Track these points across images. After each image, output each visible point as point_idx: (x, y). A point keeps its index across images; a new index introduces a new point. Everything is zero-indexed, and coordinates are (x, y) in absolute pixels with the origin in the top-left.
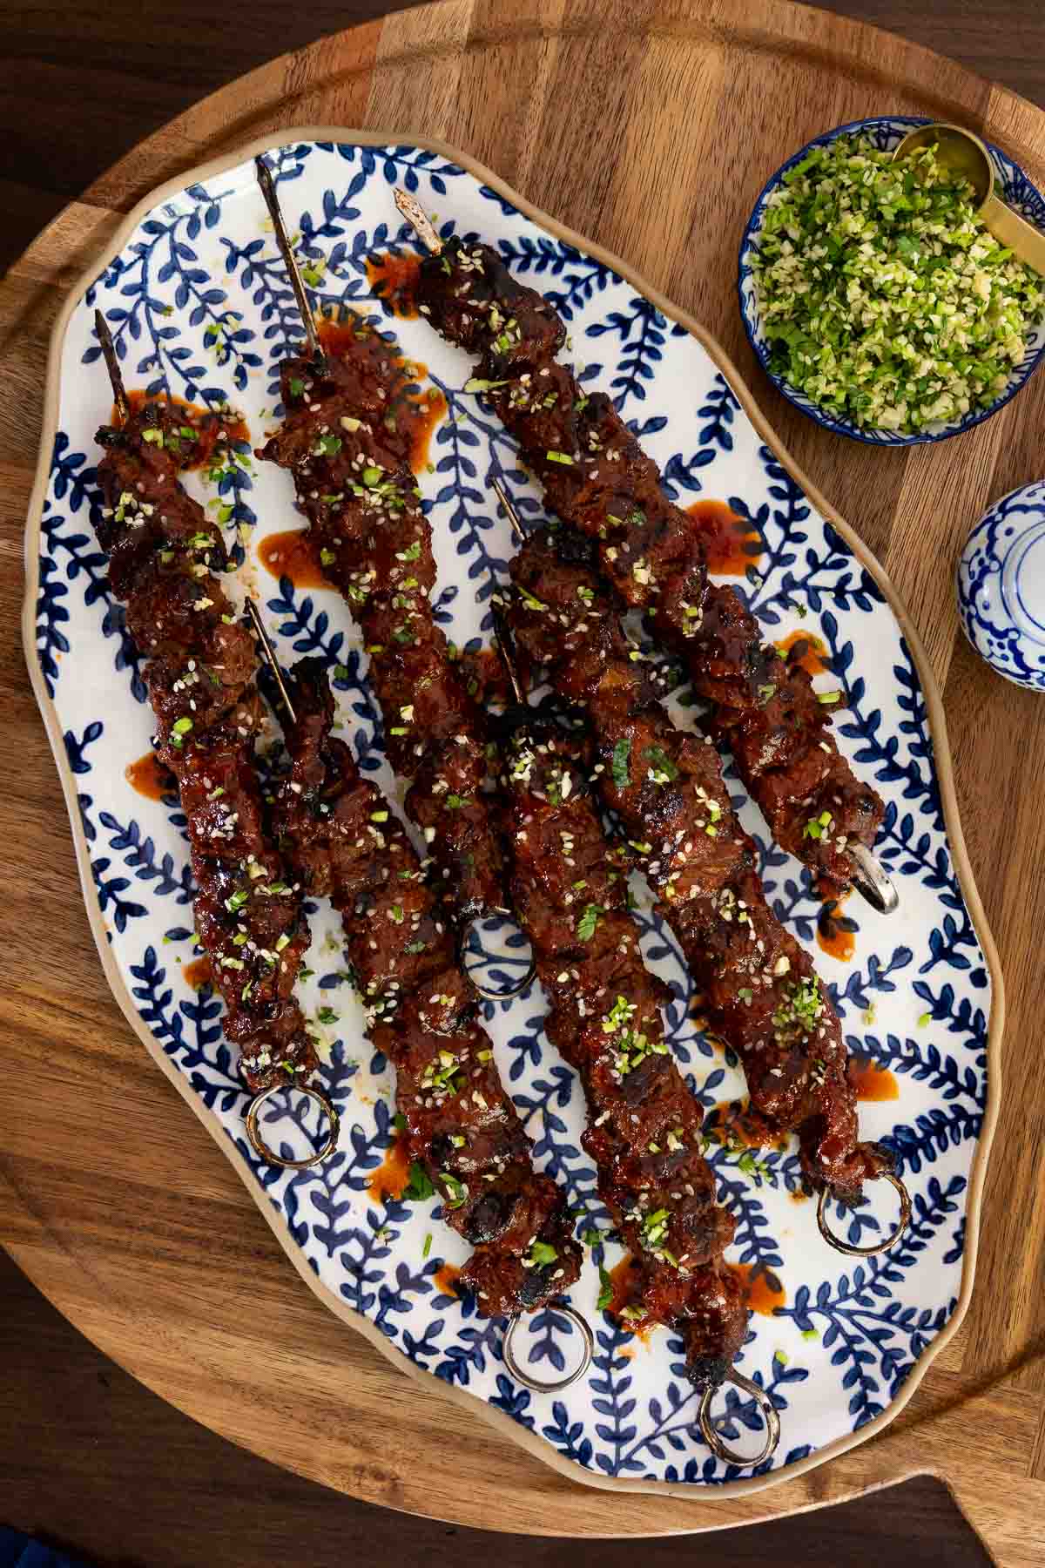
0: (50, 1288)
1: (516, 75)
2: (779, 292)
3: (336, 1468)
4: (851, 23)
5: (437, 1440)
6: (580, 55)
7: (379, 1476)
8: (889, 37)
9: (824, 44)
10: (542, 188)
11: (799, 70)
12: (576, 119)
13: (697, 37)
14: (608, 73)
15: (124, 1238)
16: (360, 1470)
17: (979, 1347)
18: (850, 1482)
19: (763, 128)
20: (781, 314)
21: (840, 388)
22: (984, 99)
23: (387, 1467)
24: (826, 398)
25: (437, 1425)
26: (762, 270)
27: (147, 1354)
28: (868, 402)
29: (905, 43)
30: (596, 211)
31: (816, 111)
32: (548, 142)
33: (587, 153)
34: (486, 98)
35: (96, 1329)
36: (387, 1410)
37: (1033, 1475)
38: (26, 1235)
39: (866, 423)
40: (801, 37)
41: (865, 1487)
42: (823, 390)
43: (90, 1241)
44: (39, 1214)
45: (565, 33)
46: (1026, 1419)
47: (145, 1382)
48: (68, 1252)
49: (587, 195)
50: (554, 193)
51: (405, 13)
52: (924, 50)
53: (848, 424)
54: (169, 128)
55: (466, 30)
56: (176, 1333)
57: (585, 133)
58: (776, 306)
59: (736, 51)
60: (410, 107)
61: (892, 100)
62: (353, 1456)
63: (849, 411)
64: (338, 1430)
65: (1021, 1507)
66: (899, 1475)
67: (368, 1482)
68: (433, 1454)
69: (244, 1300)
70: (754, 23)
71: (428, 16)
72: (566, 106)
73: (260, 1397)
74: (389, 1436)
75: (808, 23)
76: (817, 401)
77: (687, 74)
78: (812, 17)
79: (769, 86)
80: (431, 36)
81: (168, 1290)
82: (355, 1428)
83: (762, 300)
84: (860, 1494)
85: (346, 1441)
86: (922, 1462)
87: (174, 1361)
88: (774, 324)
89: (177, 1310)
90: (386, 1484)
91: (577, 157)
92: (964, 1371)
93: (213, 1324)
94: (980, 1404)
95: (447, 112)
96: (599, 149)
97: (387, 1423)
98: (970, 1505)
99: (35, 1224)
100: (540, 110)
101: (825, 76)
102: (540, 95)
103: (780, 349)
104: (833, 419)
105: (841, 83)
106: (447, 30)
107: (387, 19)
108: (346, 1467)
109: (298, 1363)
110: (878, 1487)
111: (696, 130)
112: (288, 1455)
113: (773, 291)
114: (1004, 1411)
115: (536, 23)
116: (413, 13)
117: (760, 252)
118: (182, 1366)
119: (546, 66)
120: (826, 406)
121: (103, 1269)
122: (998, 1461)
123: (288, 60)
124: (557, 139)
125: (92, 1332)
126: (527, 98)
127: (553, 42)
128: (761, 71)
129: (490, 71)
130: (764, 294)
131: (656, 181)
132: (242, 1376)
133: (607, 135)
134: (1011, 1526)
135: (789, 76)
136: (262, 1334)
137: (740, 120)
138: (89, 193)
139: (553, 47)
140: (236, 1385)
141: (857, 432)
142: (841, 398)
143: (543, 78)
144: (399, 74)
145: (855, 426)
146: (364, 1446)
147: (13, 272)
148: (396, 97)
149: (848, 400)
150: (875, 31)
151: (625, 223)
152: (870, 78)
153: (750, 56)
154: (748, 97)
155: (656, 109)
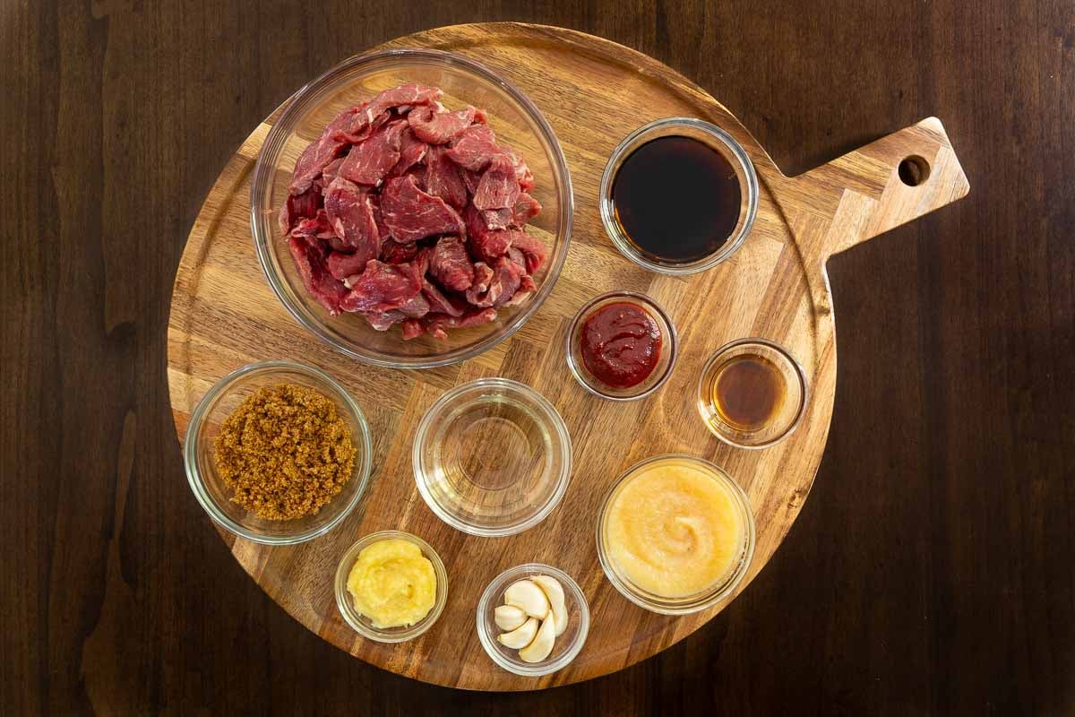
0: (693, 627)
1: (203, 355)
3: (787, 516)
4: (203, 210)
5: (782, 470)
6: (199, 327)
7: (793, 498)
8: (211, 194)
9: (210, 222)
10: (254, 351)
11: (220, 235)
12: (226, 332)
13: (198, 275)
14: (209, 316)
16: (790, 506)
17: (774, 234)
18: (824, 297)
19: (242, 253)
22: (243, 157)
23: (790, 494)
25: (775, 470)
29: (214, 188)
30: (267, 329)
31: (239, 231)
32: (236, 346)
33: (242, 330)
34: (212, 369)
35: (713, 611)
36: (765, 491)
37: (832, 219)
38: (670, 634)
40: (206, 231)
41: (826, 291)
44: (661, 628)
45: (189, 332)
46: (808, 218)
49: (260, 332)
50: (257, 347)
51: (171, 399)
52: (219, 180)
55: (183, 374)
57: (233, 329)
59: (208, 260)
61: (238, 197)
62: (784, 508)
64: (771, 512)
65: (844, 226)
66: (824, 276)
67: (795, 503)
68: (788, 474)
70: (197, 251)
71: (173, 389)
72: (222, 336)
74: (777, 491)
75: (200, 228)
77: (214, 282)
78: (198, 226)
79: (224, 248)
80: (182, 389)
82: (772, 506)
84: (830, 294)
85: (776, 510)
86: (820, 265)
90: (797, 495)
91: (243, 334)
92: (783, 242)
94: (798, 237)
96: (241, 324)
97: (772, 492)
98: (838, 249)
99: (664, 631)
100: (221, 347)
101: (223, 224)
102: (214, 347)
105: (228, 217)
106: (183, 382)
107: (173, 406)
108: (787, 512)
110: (828, 285)
111: (239, 282)
112: (779, 536)
114: (803, 228)
115: (184, 343)
116: (171, 395)
119: (202, 342)
122: (824, 233)
124: (235, 342)
125: (715, 612)
126: (215, 352)
127: (192, 337)
128: (217, 250)
129: (201, 366)
131: (258, 302)
133: (234, 319)
134: (852, 232)
135: (221, 239)
137: (237, 262)
138: (229, 545)
139: (194, 338)
143: (208, 345)
146: (779, 503)
147: (258, 581)
150: (208, 200)
152: (227, 205)
153: (210, 255)
154: (228, 258)
155: (227, 297)
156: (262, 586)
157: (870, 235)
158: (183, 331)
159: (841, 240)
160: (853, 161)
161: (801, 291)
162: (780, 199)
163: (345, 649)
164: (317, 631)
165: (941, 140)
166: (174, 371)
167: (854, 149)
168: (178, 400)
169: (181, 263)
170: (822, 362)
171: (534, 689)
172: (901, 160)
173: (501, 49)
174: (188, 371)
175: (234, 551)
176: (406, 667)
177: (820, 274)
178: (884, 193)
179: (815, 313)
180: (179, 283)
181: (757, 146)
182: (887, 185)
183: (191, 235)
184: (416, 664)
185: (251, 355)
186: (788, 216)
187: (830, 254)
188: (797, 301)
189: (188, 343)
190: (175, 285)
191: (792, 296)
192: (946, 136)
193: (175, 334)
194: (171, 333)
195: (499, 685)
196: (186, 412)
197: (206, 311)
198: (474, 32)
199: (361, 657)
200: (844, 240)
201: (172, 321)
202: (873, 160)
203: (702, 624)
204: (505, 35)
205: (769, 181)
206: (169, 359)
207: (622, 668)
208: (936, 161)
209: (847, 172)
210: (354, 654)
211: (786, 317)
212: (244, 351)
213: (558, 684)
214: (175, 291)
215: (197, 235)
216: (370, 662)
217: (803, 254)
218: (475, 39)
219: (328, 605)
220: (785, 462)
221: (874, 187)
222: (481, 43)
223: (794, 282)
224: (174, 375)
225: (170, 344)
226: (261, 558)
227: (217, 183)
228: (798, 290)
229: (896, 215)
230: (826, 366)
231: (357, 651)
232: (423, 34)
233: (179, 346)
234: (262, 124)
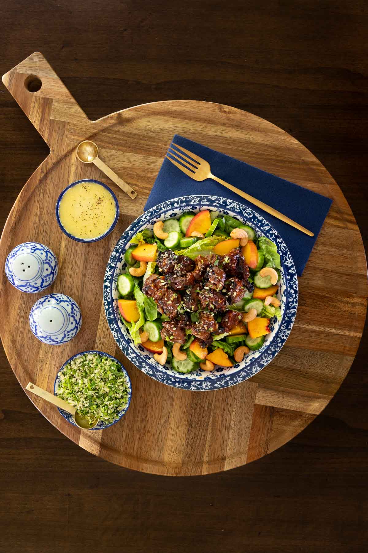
0: (307, 152)
1: (213, 452)
2: (121, 383)
3: (235, 113)
4: (133, 469)
5: (211, 121)
6: (198, 458)
7: (225, 112)
8: (124, 466)
9: (139, 463)
10: (205, 425)
11: (145, 456)
12: (198, 442)
13: (170, 464)
14: (191, 453)
15: (290, 165)
16: (229, 113)
18: (112, 118)
19: (153, 442)
20: (120, 378)
21: (103, 363)
22: (100, 453)
23: (223, 114)
24: (106, 360)
25: (211, 125)
26: (126, 388)
27: (282, 137)
28: (97, 360)
29: (120, 465)
30: (192, 420)
31: (141, 446)
32: (204, 436)
33: (195, 434)
34: (220, 446)
36: (224, 128)
37: (68, 123)
38: (313, 163)
39: (96, 355)
40: (145, 465)
41: (108, 117)
42: (107, 362)
43: (299, 164)
44: (311, 169)
45: (202, 462)
46: (70, 136)
47: (282, 131)
48: (303, 160)
49: (194, 424)
50: (202, 424)
51: (241, 465)
52: (115, 463)
53: (100, 355)
54: (296, 434)
55: (226, 461)
56: (276, 143)
57: (196, 439)
58: (122, 380)
59: (161, 460)
60: (238, 443)
61: (122, 450)
62: (231, 116)
63: (101, 357)
64: (235, 122)
65: (70, 115)
66: (100, 121)
67: (227, 110)
68: (212, 118)
69: (260, 152)
70: (157, 467)
71: (235, 465)
72: (201, 445)
73: (254, 129)
74: (223, 121)
75: (144, 468)
76: (108, 359)
77: (172, 454)
78: (143, 469)
79: (152, 452)
80: (234, 460)
81: (278, 153)
82: (231, 123)
83: (125, 381)
84: (109, 115)
85: (233, 120)
86: (95, 124)
87: (277, 136)
88: (121, 376)
89: (276, 148)
91: (197, 433)
93: (266, 146)
94: (82, 139)
95: (229, 442)
96: (192, 435)
97: (223, 124)
98: (83, 115)
99: (313, 167)
100: (207, 443)
101: (139, 455)
102: (207, 447)
103: (119, 370)
104: (104, 355)
105: (135, 454)
106: (231, 462)
107: (245, 463)
108: (233, 113)
109: (246, 138)
110: (105, 117)
111: (169, 441)
112: (246, 115)
113: (123, 384)
114: (76, 137)
115: (209, 465)
116: (239, 465)
117: (127, 392)
118: (274, 135)
119: (206, 454)
120: (106, 358)
121: (294, 157)
122: (77, 125)
123: (269, 452)
124: (202, 436)
125: (296, 142)
126: (210, 446)
127: (205, 460)
128: (154, 456)
129: (219, 453)
130: (125, 383)
131: (178, 428)
132: (259, 134)
134: (73, 110)
135: (147, 455)
136: (255, 144)
137: (159, 444)
138: (315, 417)
139: (205, 459)
140: (261, 131)
141: (98, 353)
142: (103, 360)
143: (207, 451)
144: (242, 450)
145: (99, 354)
146: (229, 119)
147: (332, 397)
148: (242, 445)
149: (101, 360)
150: (127, 467)
151: (185, 417)
152: (128, 455)
153: (157, 460)
154: (157, 450)
155: (179, 446)
156: (334, 394)
157: (72, 100)
158: (203, 466)
159: (78, 115)
160: (34, 119)
161: (110, 131)
162: (63, 153)
163: (360, 340)
164: (352, 359)
165: (13, 72)
166: (225, 467)
167: (28, 118)
168: (241, 461)
169: (165, 475)
170: (147, 112)
171: (359, 232)
172: (29, 92)
173: (12, 322)
174: (223, 459)
175: (318, 413)
176: (362, 305)
177: (100, 123)
178: (48, 97)
179: (121, 121)
180: (176, 474)
181: (37, 171)
182: (44, 97)
183: (148, 472)
184: (360, 300)
185: (208, 426)
186: (71, 147)
187: (88, 120)
188: (116, 132)
189: (208, 462)
190: (178, 475)
191: (114, 136)
192: (11, 70)
193: (205, 471)
194: (205, 472)
195: (361, 251)
196: (246, 455)
197: (188, 455)
198: (6, 339)
199: (362, 331)
200: (78, 114)
201: (198, 474)
202: (32, 107)
203: (304, 147)
204: (4, 322)
205: (55, 160)
206: (219, 471)
207: (337, 186)
208: (25, 73)
209: (41, 120)
210: (361, 335)
211: (126, 136)
212: (207, 430)
213: (353, 219)
214: (181, 475)
215: (149, 469)
216: (363, 325)
217: (90, 134)
218: (10, 337)
219: (336, 355)
220: (206, 120)
221: (46, 103)
222: (12, 334)
223: (106, 136)
224: (227, 467)
225: (211, 472)
226: (319, 398)
227: (117, 464)
228: (110, 133)
229: (60, 89)
230: (149, 109)
231: (359, 334)
232: (12, 367)
233: (211, 467)
234: (80, 445)
